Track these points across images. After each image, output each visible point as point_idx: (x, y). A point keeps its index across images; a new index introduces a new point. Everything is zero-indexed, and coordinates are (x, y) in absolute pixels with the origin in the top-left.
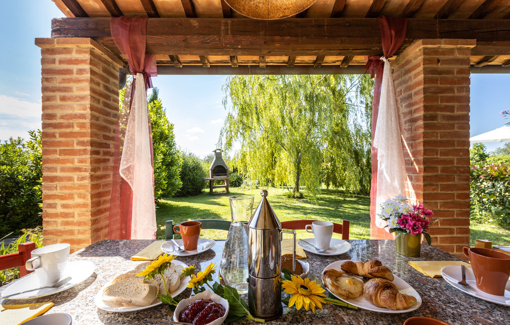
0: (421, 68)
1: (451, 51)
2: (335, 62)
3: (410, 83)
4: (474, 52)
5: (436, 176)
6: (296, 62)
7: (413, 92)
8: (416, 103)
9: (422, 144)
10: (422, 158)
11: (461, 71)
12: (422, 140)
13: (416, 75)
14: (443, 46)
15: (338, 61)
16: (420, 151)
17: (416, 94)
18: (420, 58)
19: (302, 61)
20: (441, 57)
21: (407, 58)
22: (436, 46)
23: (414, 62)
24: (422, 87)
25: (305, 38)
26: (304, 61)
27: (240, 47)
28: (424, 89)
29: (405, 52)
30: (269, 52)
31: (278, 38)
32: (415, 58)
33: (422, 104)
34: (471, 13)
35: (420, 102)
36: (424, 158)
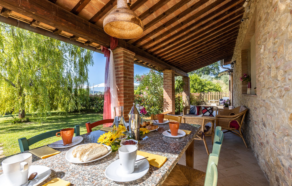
0: (122, 58)
1: (129, 55)
2: (82, 41)
3: (118, 63)
4: (135, 57)
5: (127, 99)
6: (61, 33)
7: (119, 66)
8: (120, 71)
9: (123, 87)
10: (123, 92)
11: (132, 63)
12: (123, 85)
13: (121, 60)
14: (128, 52)
15: (83, 41)
16: (122, 89)
17: (121, 67)
18: (122, 54)
19: (64, 33)
20: (128, 56)
21: (117, 52)
22: (126, 52)
23: (120, 55)
24: (123, 65)
25: (79, 28)
26: (65, 34)
27: (34, 13)
28: (124, 66)
29: (116, 50)
30: (54, 25)
31: (64, 20)
32: (120, 54)
33: (123, 72)
34: (132, 43)
35: (122, 71)
36: (124, 92)
